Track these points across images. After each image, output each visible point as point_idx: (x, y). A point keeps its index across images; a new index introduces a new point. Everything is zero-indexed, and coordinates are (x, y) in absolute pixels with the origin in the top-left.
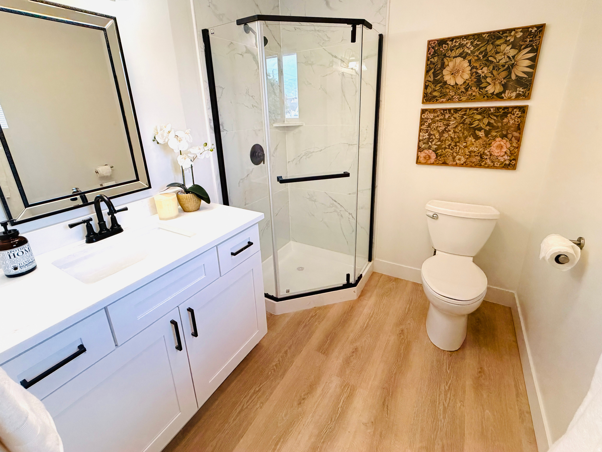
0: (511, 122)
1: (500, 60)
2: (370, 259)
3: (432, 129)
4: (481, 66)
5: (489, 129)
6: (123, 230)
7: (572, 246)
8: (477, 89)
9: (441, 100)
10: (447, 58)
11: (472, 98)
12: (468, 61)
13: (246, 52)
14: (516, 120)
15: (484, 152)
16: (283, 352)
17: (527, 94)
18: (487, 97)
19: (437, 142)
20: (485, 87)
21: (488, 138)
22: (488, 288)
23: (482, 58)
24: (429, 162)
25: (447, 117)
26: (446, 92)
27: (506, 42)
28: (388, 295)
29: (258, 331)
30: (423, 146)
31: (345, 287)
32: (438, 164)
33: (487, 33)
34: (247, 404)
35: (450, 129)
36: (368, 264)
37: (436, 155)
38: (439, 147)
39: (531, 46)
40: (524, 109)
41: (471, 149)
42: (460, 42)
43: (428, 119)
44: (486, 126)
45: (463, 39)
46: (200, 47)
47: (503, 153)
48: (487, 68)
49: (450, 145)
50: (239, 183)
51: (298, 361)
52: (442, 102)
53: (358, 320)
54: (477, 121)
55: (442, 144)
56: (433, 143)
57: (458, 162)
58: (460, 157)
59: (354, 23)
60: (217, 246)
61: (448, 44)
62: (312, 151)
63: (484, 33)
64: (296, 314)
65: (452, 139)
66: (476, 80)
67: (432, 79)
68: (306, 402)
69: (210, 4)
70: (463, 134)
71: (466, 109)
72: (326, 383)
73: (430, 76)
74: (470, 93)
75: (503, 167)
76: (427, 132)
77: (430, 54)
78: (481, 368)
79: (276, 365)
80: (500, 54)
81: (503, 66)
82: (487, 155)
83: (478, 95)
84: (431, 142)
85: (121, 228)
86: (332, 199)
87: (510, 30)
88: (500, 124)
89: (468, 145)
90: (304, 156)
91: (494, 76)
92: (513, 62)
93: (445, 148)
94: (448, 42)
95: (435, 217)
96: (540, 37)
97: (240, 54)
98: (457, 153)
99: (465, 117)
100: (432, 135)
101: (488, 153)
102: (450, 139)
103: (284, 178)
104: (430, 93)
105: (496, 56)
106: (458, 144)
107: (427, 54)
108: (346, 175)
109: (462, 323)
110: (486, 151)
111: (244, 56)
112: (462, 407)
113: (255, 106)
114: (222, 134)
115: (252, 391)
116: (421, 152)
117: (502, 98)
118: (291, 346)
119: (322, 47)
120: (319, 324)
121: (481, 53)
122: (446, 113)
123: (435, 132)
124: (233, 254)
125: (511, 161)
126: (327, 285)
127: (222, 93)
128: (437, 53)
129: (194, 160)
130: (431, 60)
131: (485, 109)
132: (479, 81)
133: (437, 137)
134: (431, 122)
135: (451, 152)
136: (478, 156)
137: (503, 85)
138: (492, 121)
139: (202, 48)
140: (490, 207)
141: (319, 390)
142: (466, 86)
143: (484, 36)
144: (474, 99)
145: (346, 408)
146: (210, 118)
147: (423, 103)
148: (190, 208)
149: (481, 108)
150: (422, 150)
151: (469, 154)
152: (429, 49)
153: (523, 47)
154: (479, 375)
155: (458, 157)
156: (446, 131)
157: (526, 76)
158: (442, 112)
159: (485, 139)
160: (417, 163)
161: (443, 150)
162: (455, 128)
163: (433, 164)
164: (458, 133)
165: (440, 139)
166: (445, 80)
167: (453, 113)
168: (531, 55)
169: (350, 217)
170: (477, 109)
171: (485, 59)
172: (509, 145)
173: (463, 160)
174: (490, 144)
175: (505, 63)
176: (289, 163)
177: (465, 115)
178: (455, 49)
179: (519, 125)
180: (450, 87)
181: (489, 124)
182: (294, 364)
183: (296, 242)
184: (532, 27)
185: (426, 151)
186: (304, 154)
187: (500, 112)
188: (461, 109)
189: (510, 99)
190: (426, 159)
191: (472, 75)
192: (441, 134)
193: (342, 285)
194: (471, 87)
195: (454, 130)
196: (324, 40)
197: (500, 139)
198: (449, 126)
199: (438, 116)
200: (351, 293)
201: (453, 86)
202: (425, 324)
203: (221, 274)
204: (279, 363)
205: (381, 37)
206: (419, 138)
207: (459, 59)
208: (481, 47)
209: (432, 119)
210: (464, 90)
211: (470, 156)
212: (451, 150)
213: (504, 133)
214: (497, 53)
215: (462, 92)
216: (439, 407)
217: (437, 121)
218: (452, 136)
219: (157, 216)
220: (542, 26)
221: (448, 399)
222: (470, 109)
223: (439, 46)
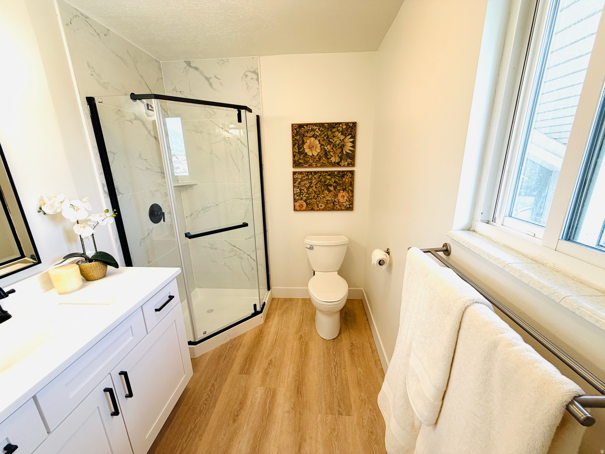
0: (347, 180)
1: (336, 141)
2: (269, 289)
3: (301, 185)
4: (326, 144)
5: (336, 185)
6: (12, 315)
7: (385, 254)
8: (325, 159)
9: (305, 165)
10: (305, 137)
11: (324, 165)
12: (318, 141)
13: (135, 119)
14: (349, 179)
15: (335, 200)
16: (210, 385)
17: (353, 163)
18: (332, 164)
19: (306, 195)
20: (330, 158)
21: (336, 191)
22: (349, 290)
23: (326, 139)
24: (302, 209)
25: (310, 177)
26: (307, 160)
27: (338, 130)
28: (286, 313)
29: (185, 375)
30: (297, 198)
31: (253, 315)
32: (308, 210)
33: (327, 123)
34: (187, 443)
35: (313, 186)
36: (268, 293)
37: (307, 204)
38: (308, 198)
39: (351, 134)
40: (352, 173)
41: (327, 198)
42: (312, 128)
43: (298, 179)
44: (334, 183)
45: (313, 126)
46: (86, 113)
47: (345, 201)
48: (329, 146)
49: (314, 196)
50: (140, 243)
51: (226, 388)
52: (306, 167)
53: (268, 339)
54: (328, 180)
55: (309, 196)
56: (304, 195)
57: (320, 207)
58: (321, 204)
59: (239, 108)
60: (141, 307)
61: (304, 128)
62: (209, 206)
63: (325, 123)
64: (215, 351)
65: (315, 192)
66: (324, 153)
67: (297, 151)
68: (240, 417)
69: (93, 72)
70: (321, 189)
71: (321, 172)
72: (253, 395)
73: (296, 149)
74: (322, 161)
75: (346, 209)
76: (298, 188)
77: (294, 133)
78: (352, 343)
79: (206, 400)
80: (336, 138)
81: (338, 145)
82: (337, 202)
83: (326, 163)
84: (302, 195)
85: (8, 313)
86: (232, 245)
87: (340, 123)
88: (341, 182)
89: (325, 196)
90: (201, 210)
91: (334, 151)
92: (343, 143)
93: (312, 199)
94: (305, 126)
95: (311, 248)
96: (355, 129)
97: (129, 120)
98: (319, 202)
99: (321, 177)
100: (302, 190)
101: (337, 201)
102: (314, 192)
103: (192, 234)
104: (297, 161)
105: (334, 139)
106: (319, 196)
107: (292, 133)
108: (245, 225)
109: (337, 316)
110: (336, 200)
111: (133, 122)
112: (345, 372)
113: (149, 169)
114: (119, 197)
115: (189, 430)
116: (296, 202)
117: (340, 165)
118: (216, 378)
119: (209, 119)
120: (237, 352)
121: (325, 136)
122: (309, 174)
123: (304, 188)
124: (157, 310)
125: (350, 205)
126: (239, 318)
127: (114, 158)
128: (298, 133)
129: (95, 227)
130: (295, 137)
131: (332, 172)
132: (326, 154)
133: (305, 191)
134: (300, 180)
135: (316, 201)
136: (331, 203)
137: (339, 157)
138: (337, 180)
139: (88, 115)
140: (343, 236)
141: (249, 402)
142: (319, 157)
143: (325, 125)
144: (325, 165)
145: (272, 407)
146: (103, 183)
147: (293, 167)
148: (96, 276)
149: (330, 172)
150: (297, 201)
151: (326, 202)
152: (293, 130)
153: (347, 134)
154: (351, 347)
155: (320, 204)
156: (311, 187)
157: (351, 152)
158: (307, 174)
159: (334, 191)
160: (294, 210)
161: (310, 200)
162: (316, 185)
163: (305, 210)
164: (318, 188)
165: (307, 192)
166: (306, 152)
167: (313, 174)
168: (352, 140)
169: (249, 257)
170: (327, 172)
171: (328, 140)
172: (348, 195)
173: (323, 206)
174: (337, 195)
175: (339, 143)
176: (187, 218)
177: (320, 176)
178: (309, 131)
179: (351, 182)
180: (310, 157)
181: (335, 182)
182: (222, 392)
183: (202, 288)
184: (350, 123)
185: (299, 201)
186: (201, 209)
187: (340, 174)
188: (318, 172)
189: (344, 166)
190: (300, 207)
191: (321, 150)
192: (308, 189)
193: (251, 315)
194: (322, 158)
195: (315, 187)
196: (210, 113)
197: (342, 191)
198: (312, 183)
199: (304, 177)
200: (259, 319)
201: (311, 156)
202: (315, 326)
203: (148, 331)
204: (209, 397)
205: (258, 117)
206: (294, 192)
207: (313, 139)
208: (325, 132)
209: (301, 179)
210: (318, 160)
211: (327, 203)
212: (315, 200)
213: (344, 187)
214: (334, 137)
215: (317, 160)
216: (332, 378)
217: (304, 180)
218: (315, 190)
219: (53, 292)
220: (355, 123)
221: (337, 371)
222: (323, 172)
223: (299, 129)
